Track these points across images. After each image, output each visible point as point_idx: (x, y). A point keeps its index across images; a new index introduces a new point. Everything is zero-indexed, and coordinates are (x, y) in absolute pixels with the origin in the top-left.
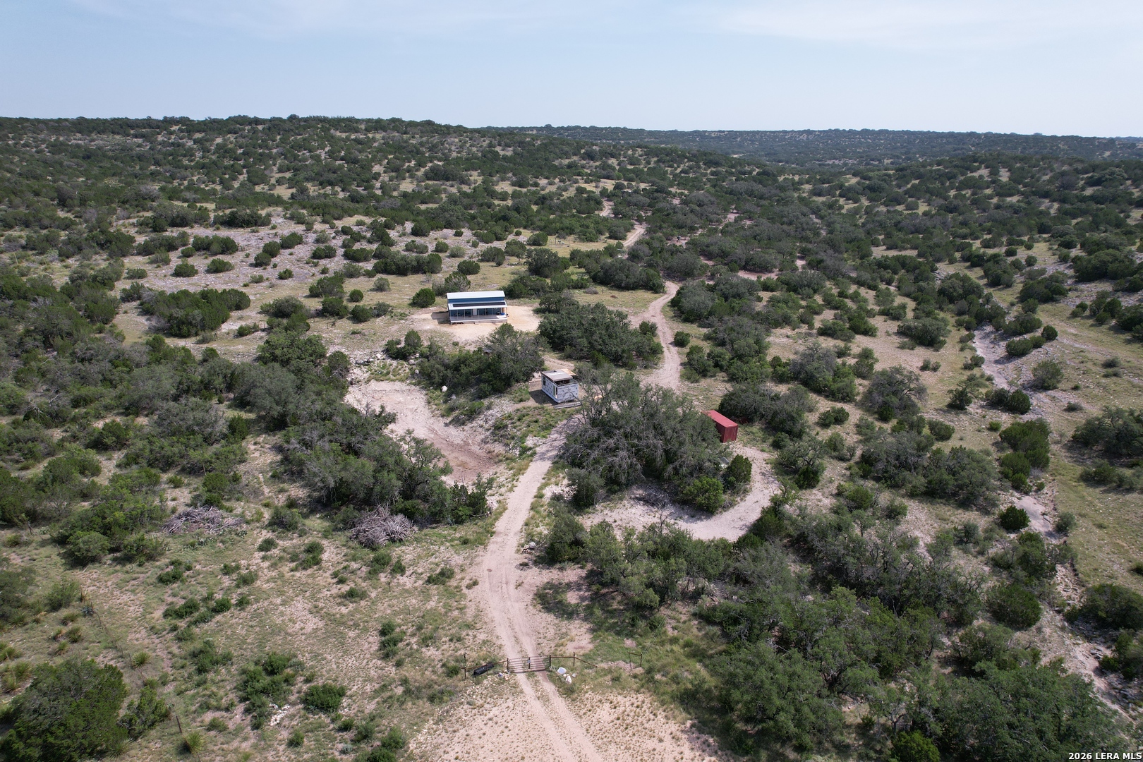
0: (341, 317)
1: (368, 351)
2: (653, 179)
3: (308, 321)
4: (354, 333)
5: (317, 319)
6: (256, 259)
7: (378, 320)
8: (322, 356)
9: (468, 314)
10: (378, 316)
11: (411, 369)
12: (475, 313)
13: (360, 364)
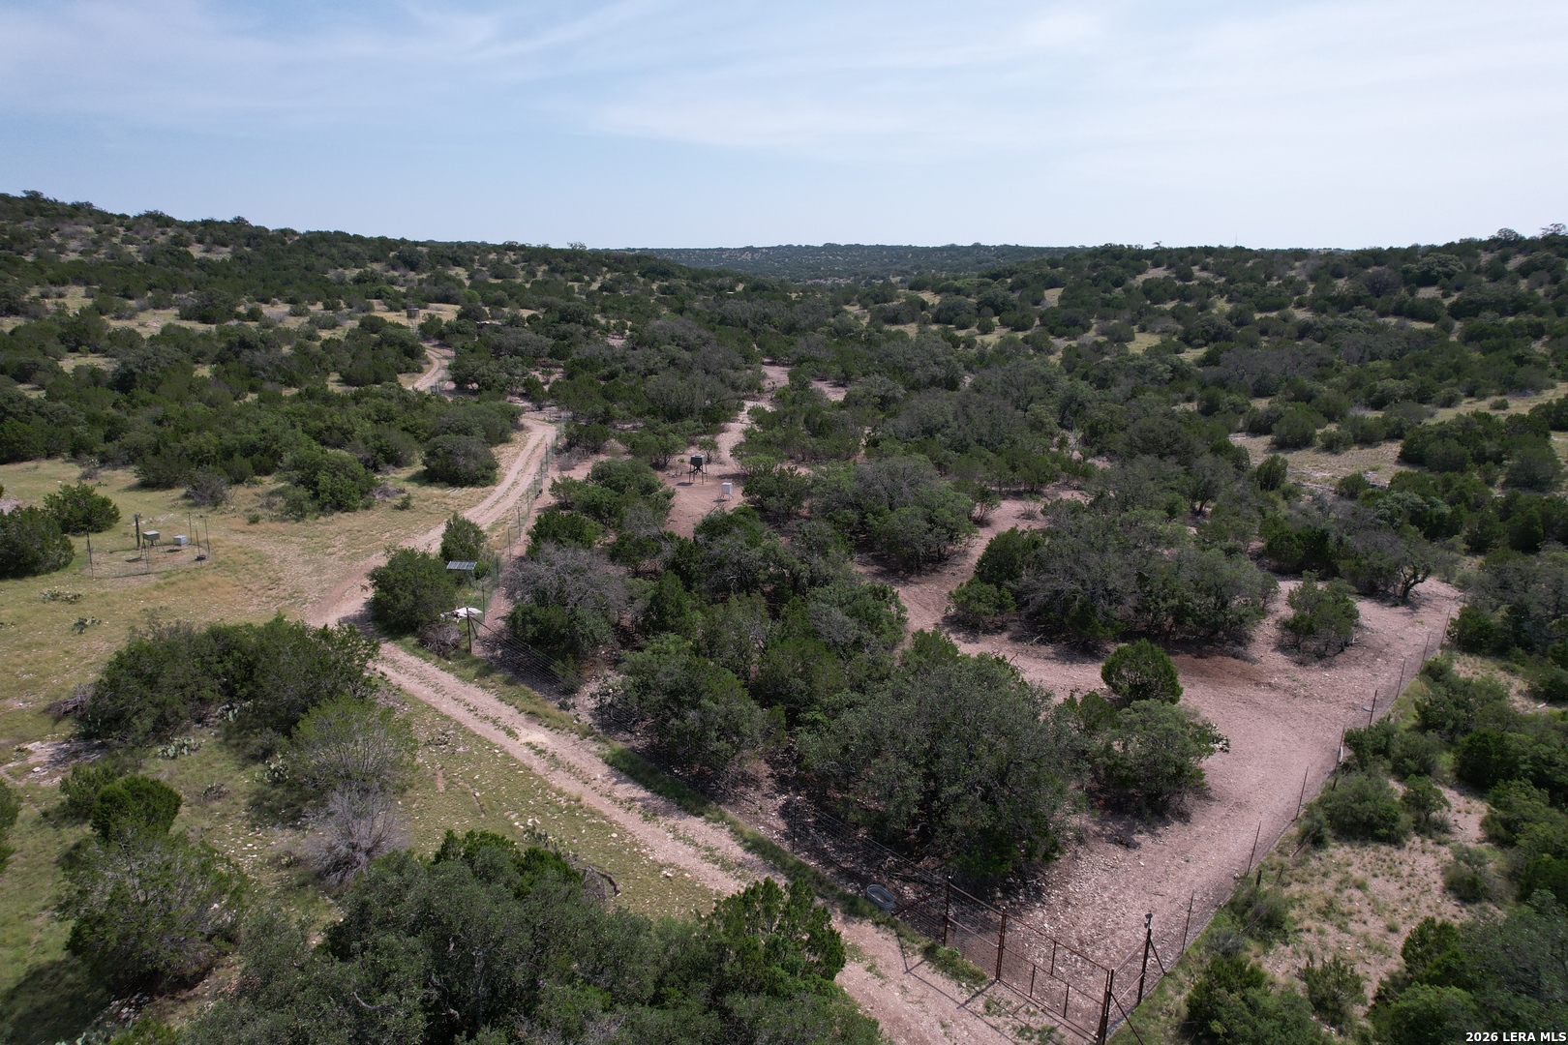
2: (548, 299)
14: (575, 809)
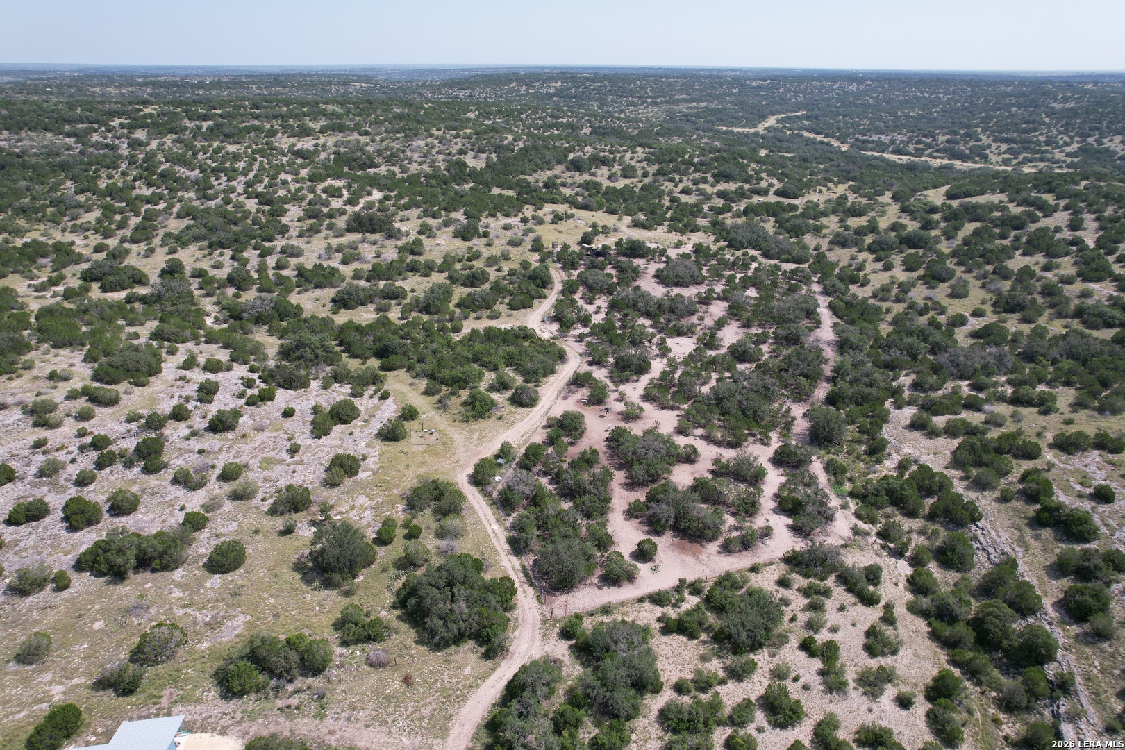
14: (494, 550)
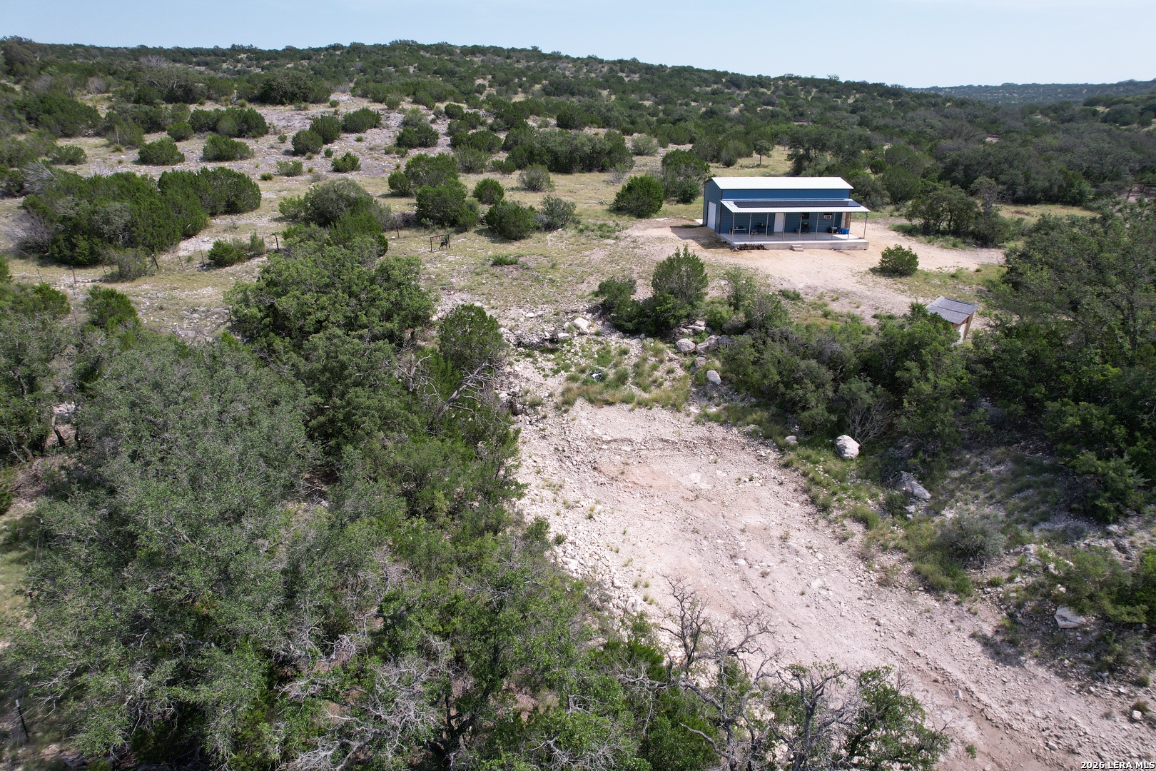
0: (462, 229)
1: (548, 310)
3: (387, 235)
4: (499, 262)
5: (403, 233)
6: (296, 140)
7: (550, 237)
8: (419, 319)
9: (762, 226)
10: (550, 227)
11: (690, 368)
12: (779, 225)
13: (531, 346)
